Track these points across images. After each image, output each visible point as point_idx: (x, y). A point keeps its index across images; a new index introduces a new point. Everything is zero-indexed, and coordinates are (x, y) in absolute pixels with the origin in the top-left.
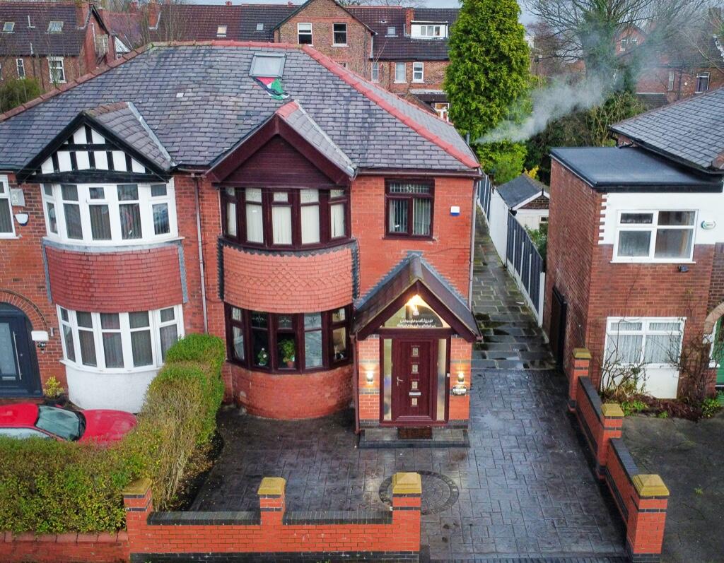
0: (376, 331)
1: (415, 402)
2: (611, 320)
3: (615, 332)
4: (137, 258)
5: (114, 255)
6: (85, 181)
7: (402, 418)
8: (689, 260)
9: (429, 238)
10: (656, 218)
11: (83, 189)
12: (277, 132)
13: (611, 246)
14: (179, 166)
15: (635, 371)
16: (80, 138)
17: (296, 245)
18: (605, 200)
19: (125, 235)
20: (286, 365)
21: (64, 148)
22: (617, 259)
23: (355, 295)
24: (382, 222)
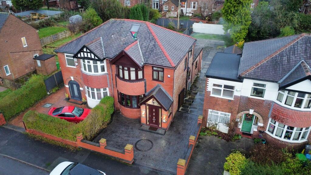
0: (145, 104)
1: (154, 121)
2: (210, 110)
3: (211, 113)
4: (97, 77)
5: (92, 76)
6: (86, 59)
7: (151, 124)
8: (232, 99)
9: (163, 81)
10: (223, 86)
11: (86, 61)
12: (124, 54)
13: (210, 92)
14: (106, 57)
15: (216, 124)
16: (85, 50)
17: (130, 80)
18: (208, 80)
19: (95, 72)
20: (129, 106)
21: (82, 52)
22: (212, 95)
23: (145, 92)
24: (152, 76)
